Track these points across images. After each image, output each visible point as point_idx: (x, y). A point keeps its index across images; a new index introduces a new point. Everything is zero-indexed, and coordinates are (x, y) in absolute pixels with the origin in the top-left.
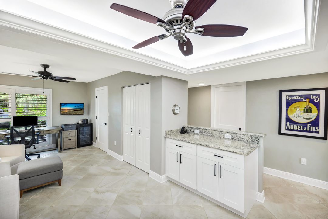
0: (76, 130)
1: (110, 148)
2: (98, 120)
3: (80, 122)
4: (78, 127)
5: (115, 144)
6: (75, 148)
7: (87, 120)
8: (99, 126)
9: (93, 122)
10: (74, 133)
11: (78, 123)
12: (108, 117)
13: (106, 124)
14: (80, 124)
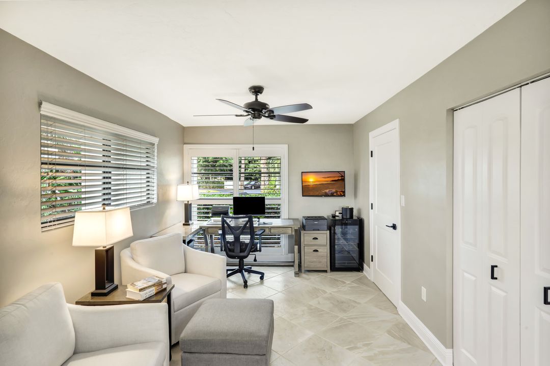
0: (328, 232)
1: (405, 301)
2: (376, 212)
3: (337, 214)
4: (333, 224)
5: (424, 298)
6: (326, 271)
7: (351, 210)
8: (376, 227)
9: (364, 216)
10: (324, 237)
11: (334, 216)
12: (402, 208)
13: (394, 227)
14: (337, 218)
